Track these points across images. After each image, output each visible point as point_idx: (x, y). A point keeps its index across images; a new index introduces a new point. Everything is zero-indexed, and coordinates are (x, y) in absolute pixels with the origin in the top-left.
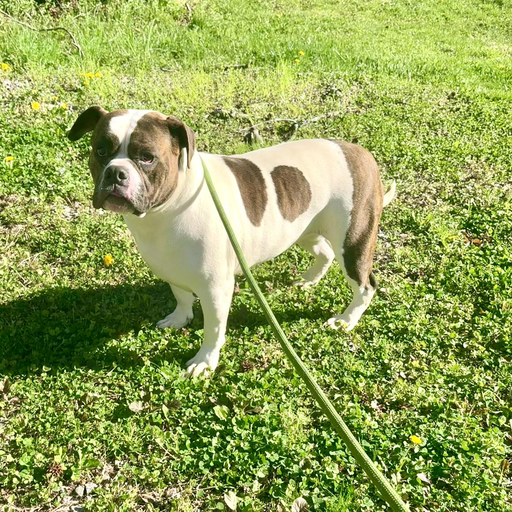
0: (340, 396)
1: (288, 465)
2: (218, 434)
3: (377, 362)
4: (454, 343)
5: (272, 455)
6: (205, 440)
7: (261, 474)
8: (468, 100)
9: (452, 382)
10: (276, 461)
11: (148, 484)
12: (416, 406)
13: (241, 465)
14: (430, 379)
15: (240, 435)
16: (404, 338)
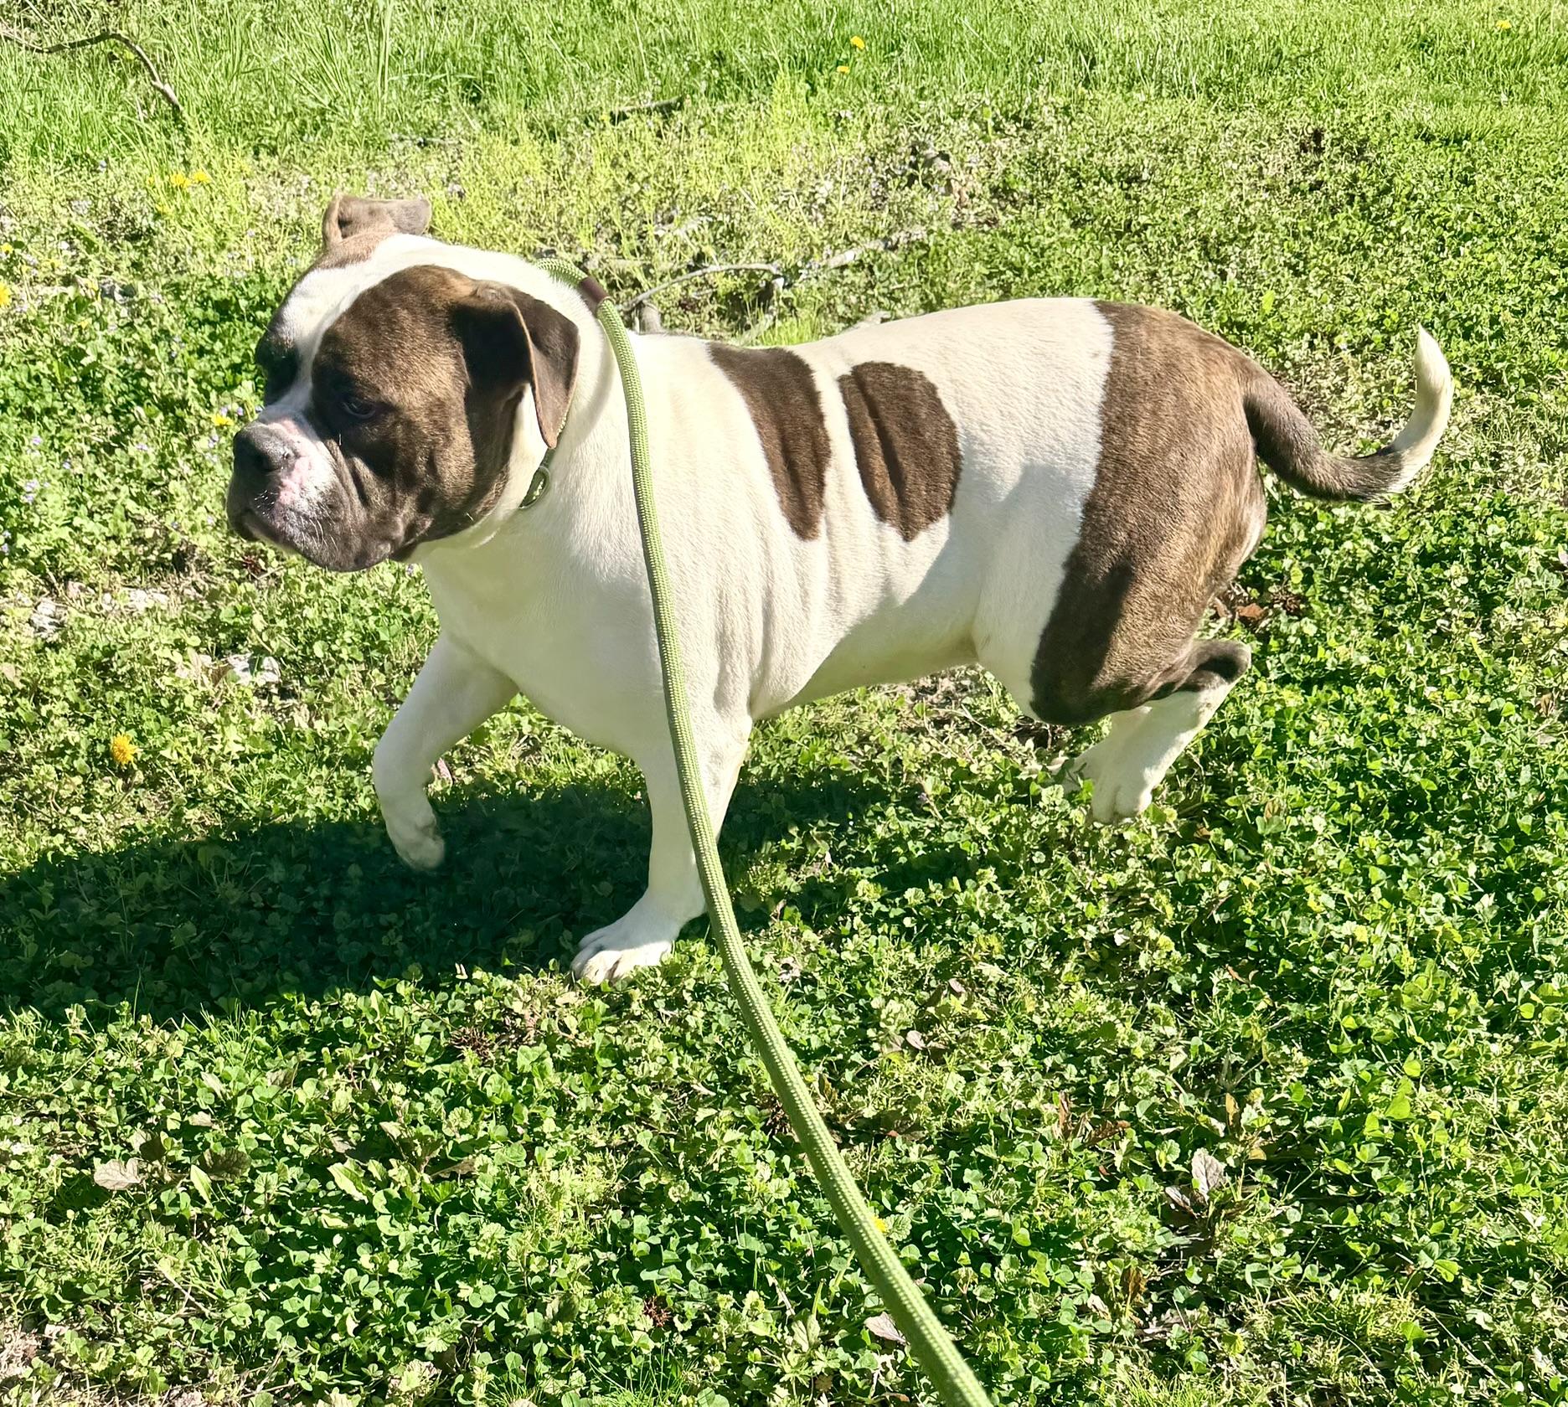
0: (712, 1112)
1: (515, 1314)
2: (337, 1239)
3: (851, 1008)
4: (1090, 933)
5: (477, 1290)
6: (300, 1257)
7: (434, 1343)
8: (1361, 151)
9: (1055, 1051)
10: (485, 1305)
11: (124, 1384)
12: (929, 1126)
13: (385, 1321)
14: (989, 1045)
15: (394, 1241)
16: (944, 930)
